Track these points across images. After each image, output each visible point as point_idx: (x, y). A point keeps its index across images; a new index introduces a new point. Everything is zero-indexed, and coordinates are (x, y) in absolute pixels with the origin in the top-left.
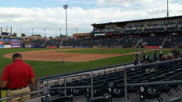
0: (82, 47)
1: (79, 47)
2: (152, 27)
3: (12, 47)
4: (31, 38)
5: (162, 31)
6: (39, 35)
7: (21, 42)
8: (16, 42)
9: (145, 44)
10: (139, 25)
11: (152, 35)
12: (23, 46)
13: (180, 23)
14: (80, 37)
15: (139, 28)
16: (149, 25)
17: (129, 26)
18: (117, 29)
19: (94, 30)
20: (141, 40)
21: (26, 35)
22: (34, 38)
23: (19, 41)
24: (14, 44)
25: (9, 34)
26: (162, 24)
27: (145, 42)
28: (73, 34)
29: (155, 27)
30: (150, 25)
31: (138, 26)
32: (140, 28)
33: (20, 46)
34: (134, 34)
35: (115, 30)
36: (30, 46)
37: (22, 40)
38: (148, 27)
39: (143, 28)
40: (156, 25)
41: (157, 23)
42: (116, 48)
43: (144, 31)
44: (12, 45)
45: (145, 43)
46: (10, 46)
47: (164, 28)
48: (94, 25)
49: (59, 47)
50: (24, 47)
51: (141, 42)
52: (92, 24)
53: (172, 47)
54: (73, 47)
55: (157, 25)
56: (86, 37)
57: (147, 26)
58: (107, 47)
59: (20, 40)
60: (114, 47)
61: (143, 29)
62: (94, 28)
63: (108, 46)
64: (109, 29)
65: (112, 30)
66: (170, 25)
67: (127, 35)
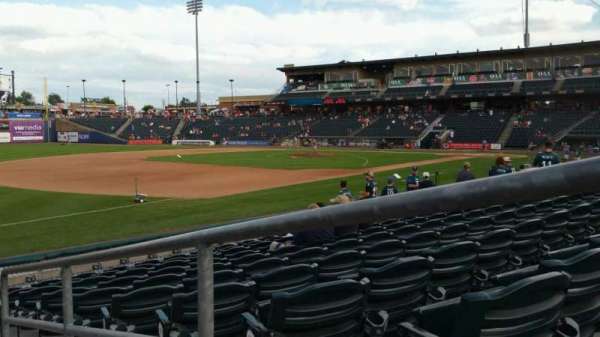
0: (245, 143)
1: (234, 143)
2: (473, 80)
3: (15, 138)
4: (78, 110)
5: (505, 94)
6: (107, 101)
7: (46, 122)
8: (28, 124)
9: (449, 136)
10: (435, 73)
11: (474, 105)
12: (52, 135)
13: (563, 68)
14: (242, 109)
15: (432, 82)
16: (463, 74)
17: (401, 74)
18: (360, 86)
19: (289, 86)
20: (437, 122)
21: (62, 99)
22: (88, 110)
23: (40, 119)
24: (21, 128)
25: (5, 96)
26: (506, 72)
27: (448, 128)
28: (220, 98)
29: (483, 80)
30: (467, 74)
31: (430, 76)
32: (436, 81)
33: (41, 138)
34: (417, 103)
35: (356, 88)
36: (74, 137)
37: (50, 116)
38: (461, 81)
39: (446, 84)
40: (487, 73)
41: (491, 65)
42: (356, 146)
43: (447, 93)
44: (14, 134)
45: (448, 131)
46: (8, 135)
47: (512, 84)
48: (289, 71)
49: (170, 142)
50: (55, 139)
51: (435, 128)
52: (282, 67)
53: (531, 146)
54: (217, 143)
55: (493, 72)
56: (261, 111)
57: (460, 74)
58: (325, 144)
59: (41, 116)
60: (347, 146)
61: (444, 84)
62: (288, 81)
63: (330, 141)
64: (335, 85)
65: (347, 87)
66: (532, 74)
67: (394, 103)
